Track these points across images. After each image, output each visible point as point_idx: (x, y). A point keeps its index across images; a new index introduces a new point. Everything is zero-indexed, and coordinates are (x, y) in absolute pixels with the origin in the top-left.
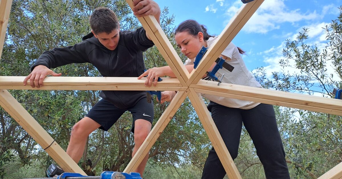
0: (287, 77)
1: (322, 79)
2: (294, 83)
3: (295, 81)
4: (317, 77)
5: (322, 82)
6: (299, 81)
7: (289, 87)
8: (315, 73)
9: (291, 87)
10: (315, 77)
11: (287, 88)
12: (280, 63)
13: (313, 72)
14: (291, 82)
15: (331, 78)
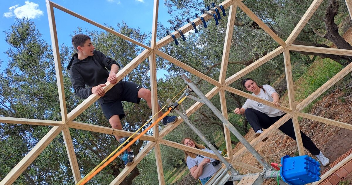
0: (177, 18)
1: (194, 6)
2: (183, 18)
3: (182, 17)
4: (191, 6)
5: (195, 8)
6: (184, 15)
7: (182, 22)
8: (188, 5)
9: (183, 22)
10: (190, 7)
11: (182, 24)
12: (169, 12)
13: (187, 5)
14: (181, 19)
15: (198, 2)
